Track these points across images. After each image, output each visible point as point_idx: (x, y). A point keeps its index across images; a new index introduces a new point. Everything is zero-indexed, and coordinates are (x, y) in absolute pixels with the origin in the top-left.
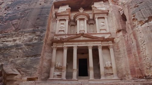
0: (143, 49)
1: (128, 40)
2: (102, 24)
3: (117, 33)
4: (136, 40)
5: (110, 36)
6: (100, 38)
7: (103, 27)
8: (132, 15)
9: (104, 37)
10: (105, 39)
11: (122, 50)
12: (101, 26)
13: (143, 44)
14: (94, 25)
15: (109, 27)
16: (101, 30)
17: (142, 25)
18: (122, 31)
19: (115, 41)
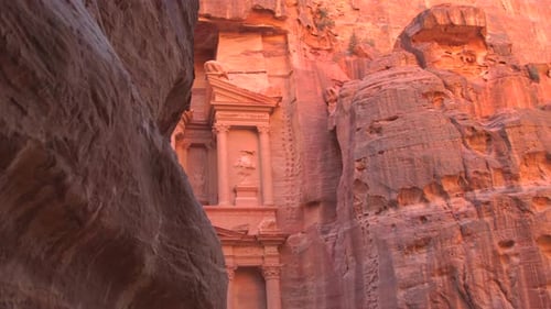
0: (370, 302)
1: (333, 255)
2: (246, 160)
3: (302, 208)
4: (359, 263)
5: (271, 225)
6: (231, 232)
7: (248, 175)
8: (357, 164)
9: (247, 232)
10: (251, 237)
11: (313, 287)
12: (240, 170)
13: (373, 285)
14: (210, 154)
15: (274, 175)
16: (235, 191)
17: (381, 211)
18: (321, 206)
19: (291, 245)
